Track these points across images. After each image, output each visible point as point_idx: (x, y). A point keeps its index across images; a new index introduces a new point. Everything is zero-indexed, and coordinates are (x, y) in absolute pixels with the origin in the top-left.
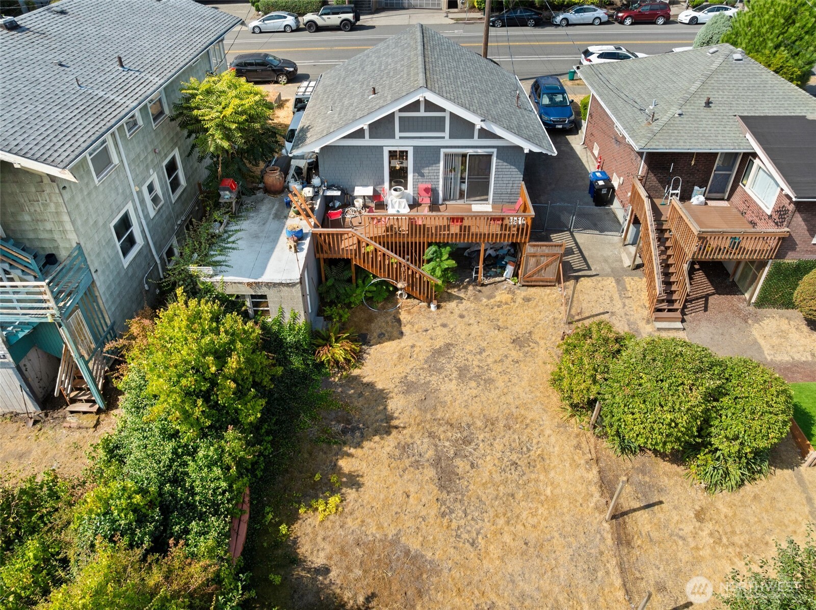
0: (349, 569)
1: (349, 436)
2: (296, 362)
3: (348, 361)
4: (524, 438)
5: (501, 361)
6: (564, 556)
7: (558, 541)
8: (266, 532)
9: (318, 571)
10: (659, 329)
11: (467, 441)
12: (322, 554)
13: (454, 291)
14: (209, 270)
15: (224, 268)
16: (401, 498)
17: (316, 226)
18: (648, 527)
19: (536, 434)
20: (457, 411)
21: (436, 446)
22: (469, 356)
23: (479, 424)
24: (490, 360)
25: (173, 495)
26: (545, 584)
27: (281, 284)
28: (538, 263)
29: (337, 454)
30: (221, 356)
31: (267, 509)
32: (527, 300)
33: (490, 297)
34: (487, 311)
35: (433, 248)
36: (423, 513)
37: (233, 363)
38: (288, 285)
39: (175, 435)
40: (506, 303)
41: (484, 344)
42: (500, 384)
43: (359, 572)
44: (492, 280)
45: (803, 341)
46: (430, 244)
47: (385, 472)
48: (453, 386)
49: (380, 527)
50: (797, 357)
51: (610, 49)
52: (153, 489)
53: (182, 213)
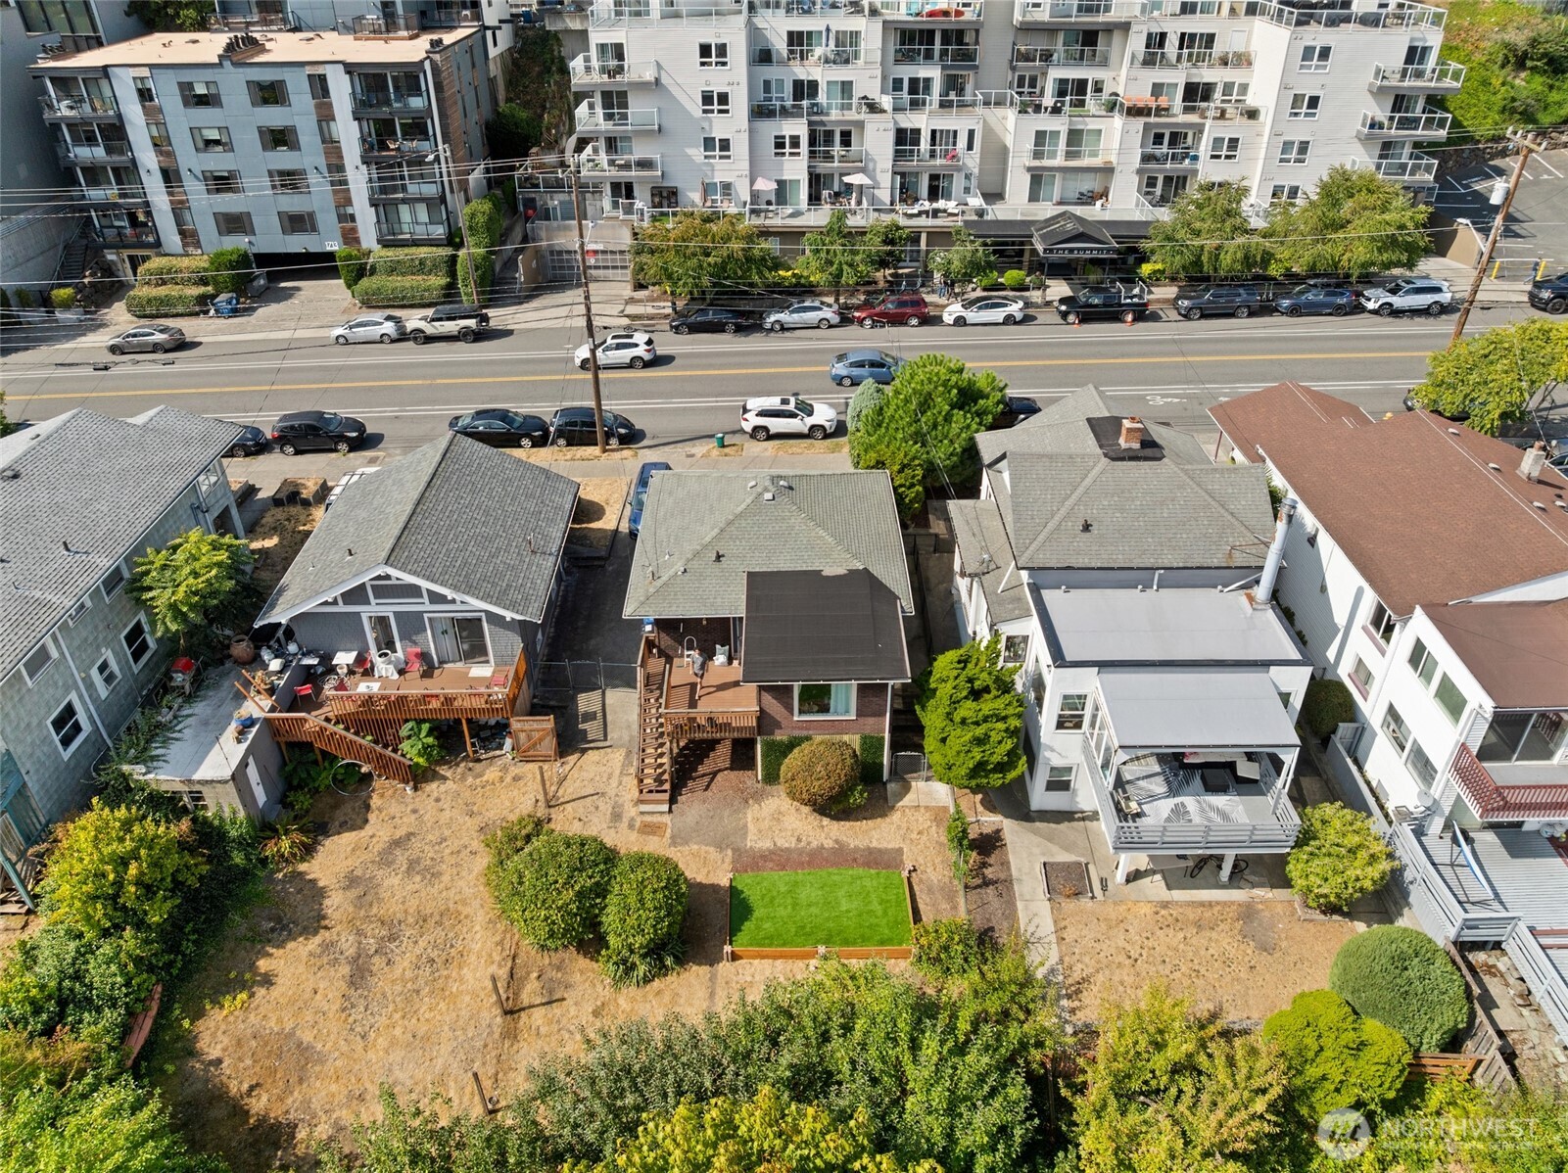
0: (241, 1059)
1: (275, 935)
2: (238, 858)
3: (294, 855)
4: (451, 935)
5: (459, 852)
6: (445, 1049)
7: (447, 1033)
8: (171, 1026)
9: (211, 1063)
10: (642, 813)
11: (392, 938)
12: (219, 1047)
13: (443, 770)
14: (141, 769)
15: (161, 764)
16: (308, 995)
17: (273, 709)
18: (540, 1022)
19: (465, 930)
20: (392, 907)
21: (360, 943)
22: (426, 848)
23: (411, 920)
24: (447, 851)
25: (71, 990)
26: (419, 1074)
27: (212, 781)
28: (529, 738)
29: (259, 952)
30: (123, 862)
31: (176, 1005)
32: (517, 779)
33: (476, 777)
34: (468, 794)
35: (410, 725)
36: (326, 1008)
37: (133, 870)
38: (219, 782)
39: (80, 936)
40: (493, 784)
41: (447, 833)
42: (446, 878)
43: (248, 1062)
44: (491, 754)
45: (798, 824)
46: (406, 721)
47: (301, 968)
48: (395, 881)
49: (280, 1020)
50: (782, 843)
51: (773, 402)
52: (53, 984)
53: (150, 681)
